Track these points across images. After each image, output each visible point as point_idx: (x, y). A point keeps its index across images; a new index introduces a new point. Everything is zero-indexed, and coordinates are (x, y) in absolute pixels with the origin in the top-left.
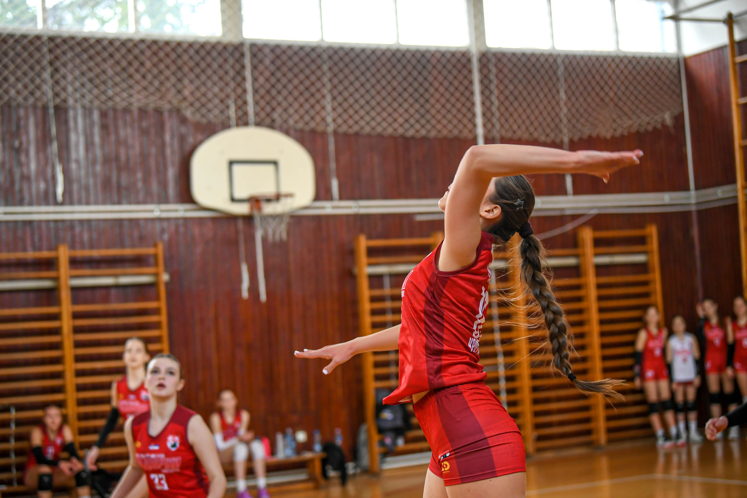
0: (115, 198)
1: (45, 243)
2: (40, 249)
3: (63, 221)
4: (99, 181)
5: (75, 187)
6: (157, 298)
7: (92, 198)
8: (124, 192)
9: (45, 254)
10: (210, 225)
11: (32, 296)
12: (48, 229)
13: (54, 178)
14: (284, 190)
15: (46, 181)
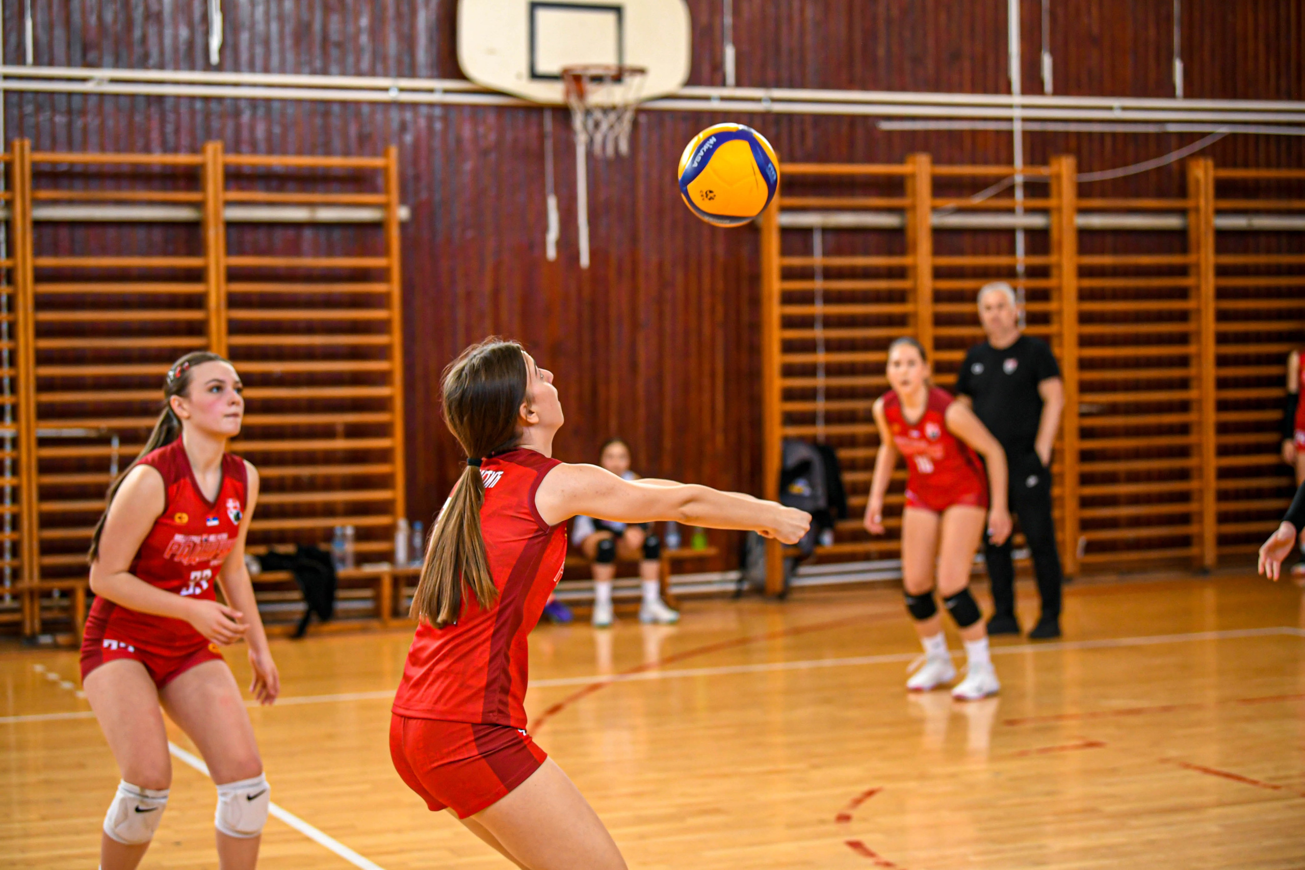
0: (318, 64)
1: (185, 140)
2: (176, 150)
3: (220, 99)
4: (289, 28)
5: (245, 37)
6: (385, 252)
7: (275, 61)
8: (334, 53)
9: (183, 159)
10: (491, 118)
11: (157, 235)
12: (193, 112)
13: (206, 19)
14: (631, 61)
15: (191, 25)
